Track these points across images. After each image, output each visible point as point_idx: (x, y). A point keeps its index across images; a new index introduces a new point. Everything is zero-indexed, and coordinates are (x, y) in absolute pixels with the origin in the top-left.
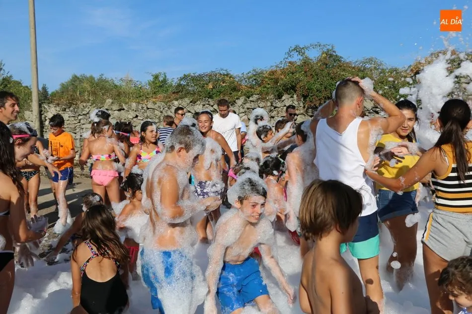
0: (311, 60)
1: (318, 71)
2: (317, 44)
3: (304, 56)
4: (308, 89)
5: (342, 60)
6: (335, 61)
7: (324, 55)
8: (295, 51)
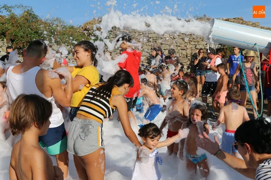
0: (16, 16)
1: (21, 24)
2: (20, 5)
3: (11, 13)
4: (15, 35)
5: (38, 17)
6: (33, 18)
7: (26, 13)
8: (4, 8)
